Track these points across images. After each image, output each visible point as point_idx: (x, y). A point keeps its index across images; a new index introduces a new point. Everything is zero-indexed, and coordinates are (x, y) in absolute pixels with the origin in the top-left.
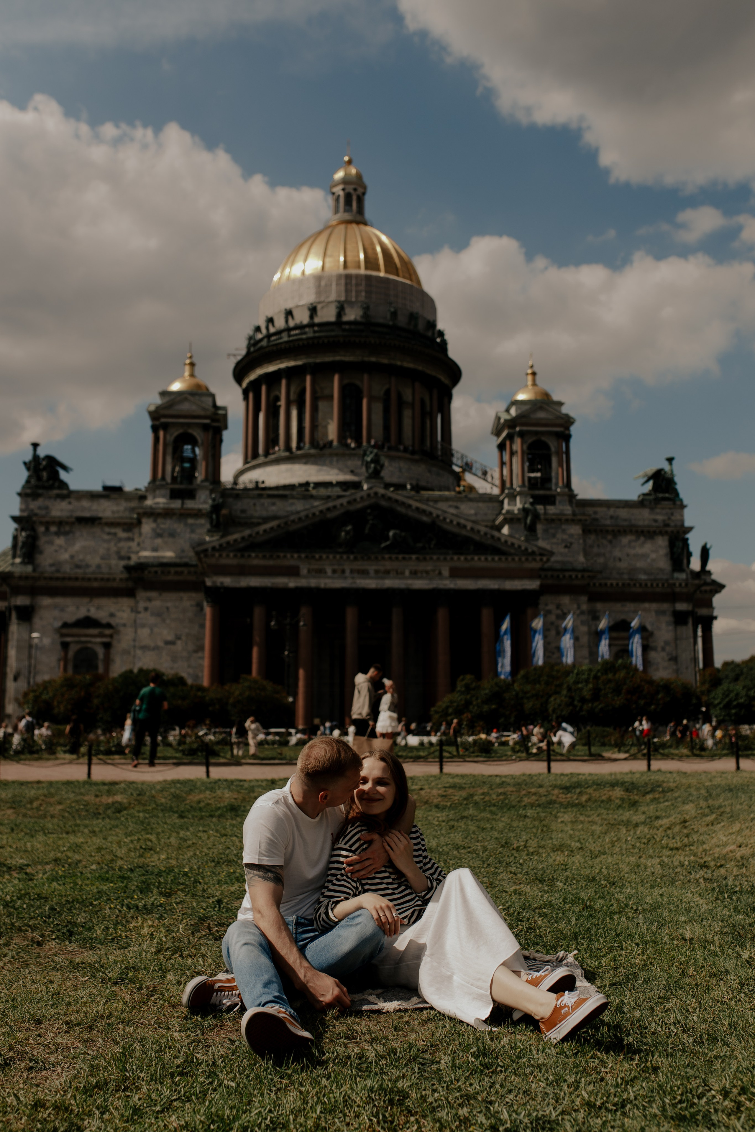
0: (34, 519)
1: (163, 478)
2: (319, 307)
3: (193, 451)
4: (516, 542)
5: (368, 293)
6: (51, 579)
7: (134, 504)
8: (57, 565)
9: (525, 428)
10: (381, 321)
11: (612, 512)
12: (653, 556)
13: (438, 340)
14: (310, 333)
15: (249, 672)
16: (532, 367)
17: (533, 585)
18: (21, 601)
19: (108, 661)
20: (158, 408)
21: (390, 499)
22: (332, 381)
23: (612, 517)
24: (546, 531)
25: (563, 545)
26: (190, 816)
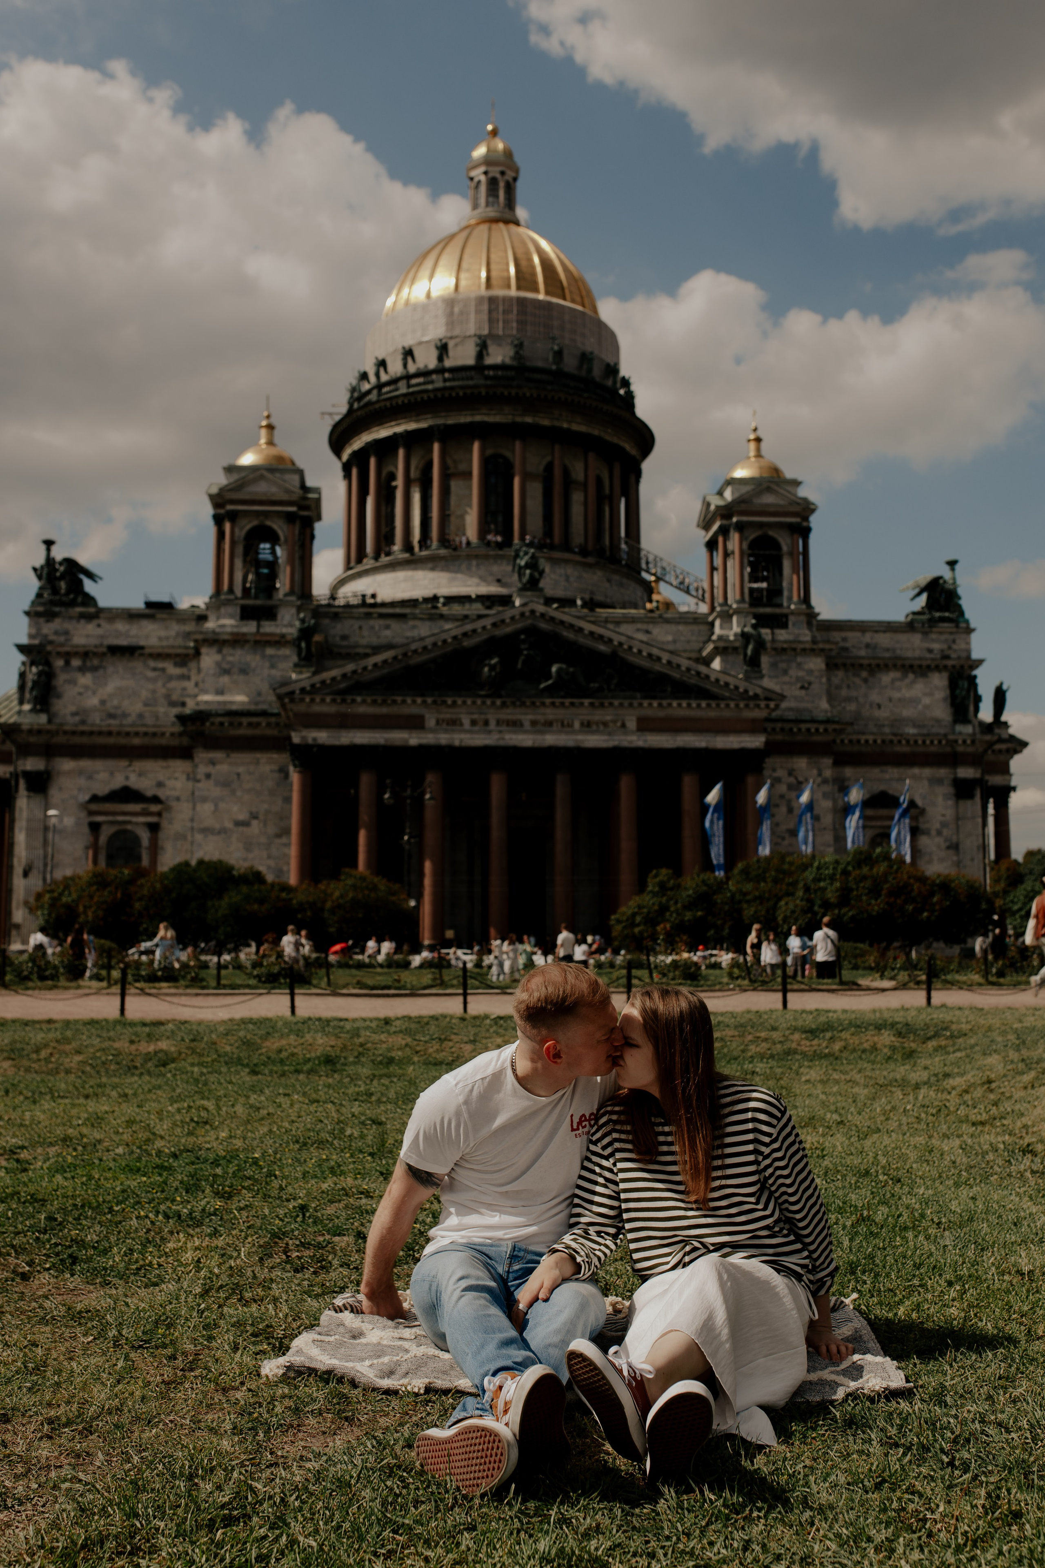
0: (49, 648)
1: (231, 590)
2: (451, 344)
3: (273, 552)
4: (732, 681)
5: (521, 323)
6: (74, 733)
7: (190, 627)
8: (82, 713)
9: (745, 519)
10: (540, 364)
11: (868, 638)
12: (927, 701)
13: (622, 392)
14: (438, 382)
15: (355, 865)
16: (755, 430)
17: (755, 741)
18: (32, 764)
19: (155, 849)
20: (222, 490)
21: (552, 619)
22: (471, 452)
23: (868, 646)
24: (774, 665)
25: (799, 685)
26: (267, 1072)
